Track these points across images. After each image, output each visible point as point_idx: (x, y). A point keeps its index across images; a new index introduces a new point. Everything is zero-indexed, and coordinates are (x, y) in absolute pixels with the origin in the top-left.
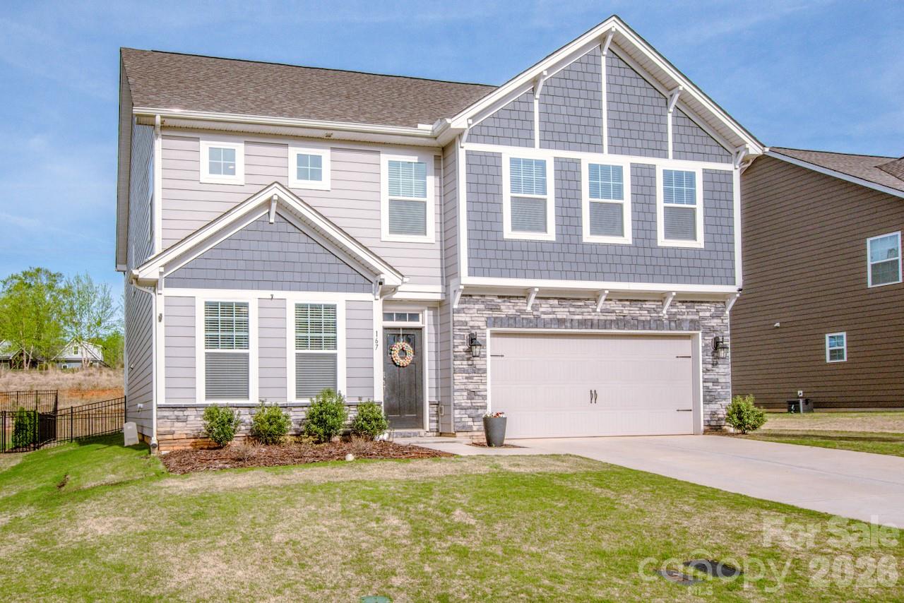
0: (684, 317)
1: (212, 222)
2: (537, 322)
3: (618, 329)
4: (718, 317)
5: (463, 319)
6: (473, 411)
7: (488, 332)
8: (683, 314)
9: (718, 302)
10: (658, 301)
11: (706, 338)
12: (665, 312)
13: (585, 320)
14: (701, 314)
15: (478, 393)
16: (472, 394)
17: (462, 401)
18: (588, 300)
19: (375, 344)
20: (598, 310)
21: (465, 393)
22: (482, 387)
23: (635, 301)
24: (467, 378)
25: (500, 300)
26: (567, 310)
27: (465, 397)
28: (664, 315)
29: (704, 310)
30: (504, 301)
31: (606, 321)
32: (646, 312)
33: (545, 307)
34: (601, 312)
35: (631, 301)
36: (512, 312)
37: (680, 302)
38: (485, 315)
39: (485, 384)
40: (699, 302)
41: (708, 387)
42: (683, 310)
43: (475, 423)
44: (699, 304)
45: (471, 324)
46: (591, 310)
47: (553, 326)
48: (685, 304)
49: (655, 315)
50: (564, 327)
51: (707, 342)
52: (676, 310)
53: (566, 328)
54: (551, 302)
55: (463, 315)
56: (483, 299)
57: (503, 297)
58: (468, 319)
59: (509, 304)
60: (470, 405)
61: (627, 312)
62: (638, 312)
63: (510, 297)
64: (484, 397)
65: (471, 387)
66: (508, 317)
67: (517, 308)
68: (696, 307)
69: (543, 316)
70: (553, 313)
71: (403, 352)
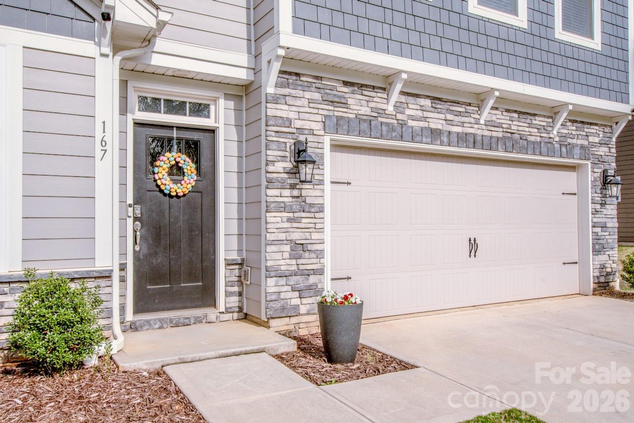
0: (574, 141)
2: (400, 130)
3: (506, 151)
5: (284, 115)
6: (299, 279)
7: (327, 140)
8: (574, 137)
9: (605, 126)
10: (548, 117)
12: (555, 132)
13: (466, 134)
14: (591, 139)
15: (310, 247)
16: (299, 249)
17: (282, 262)
18: (470, 105)
20: (482, 122)
21: (287, 248)
22: (315, 236)
23: (524, 113)
24: (289, 220)
25: (346, 89)
26: (442, 116)
27: (286, 255)
28: (555, 136)
29: (594, 135)
30: (353, 92)
31: (491, 137)
32: (536, 130)
33: (413, 109)
34: (486, 125)
35: (520, 113)
36: (365, 110)
37: (571, 121)
38: (321, 112)
39: (321, 230)
40: (588, 123)
42: (574, 133)
43: (304, 301)
44: (588, 126)
45: (298, 124)
46: (473, 121)
47: (424, 140)
48: (575, 124)
49: (546, 135)
50: (439, 143)
51: (596, 176)
52: (566, 131)
54: (422, 102)
55: (285, 107)
56: (318, 83)
57: (352, 84)
58: (292, 115)
59: (360, 97)
60: (294, 268)
61: (515, 128)
62: (527, 129)
63: (362, 86)
64: (320, 254)
65: (296, 236)
66: (359, 119)
67: (372, 105)
68: (586, 130)
69: (411, 123)
70: (425, 119)
71: (176, 170)
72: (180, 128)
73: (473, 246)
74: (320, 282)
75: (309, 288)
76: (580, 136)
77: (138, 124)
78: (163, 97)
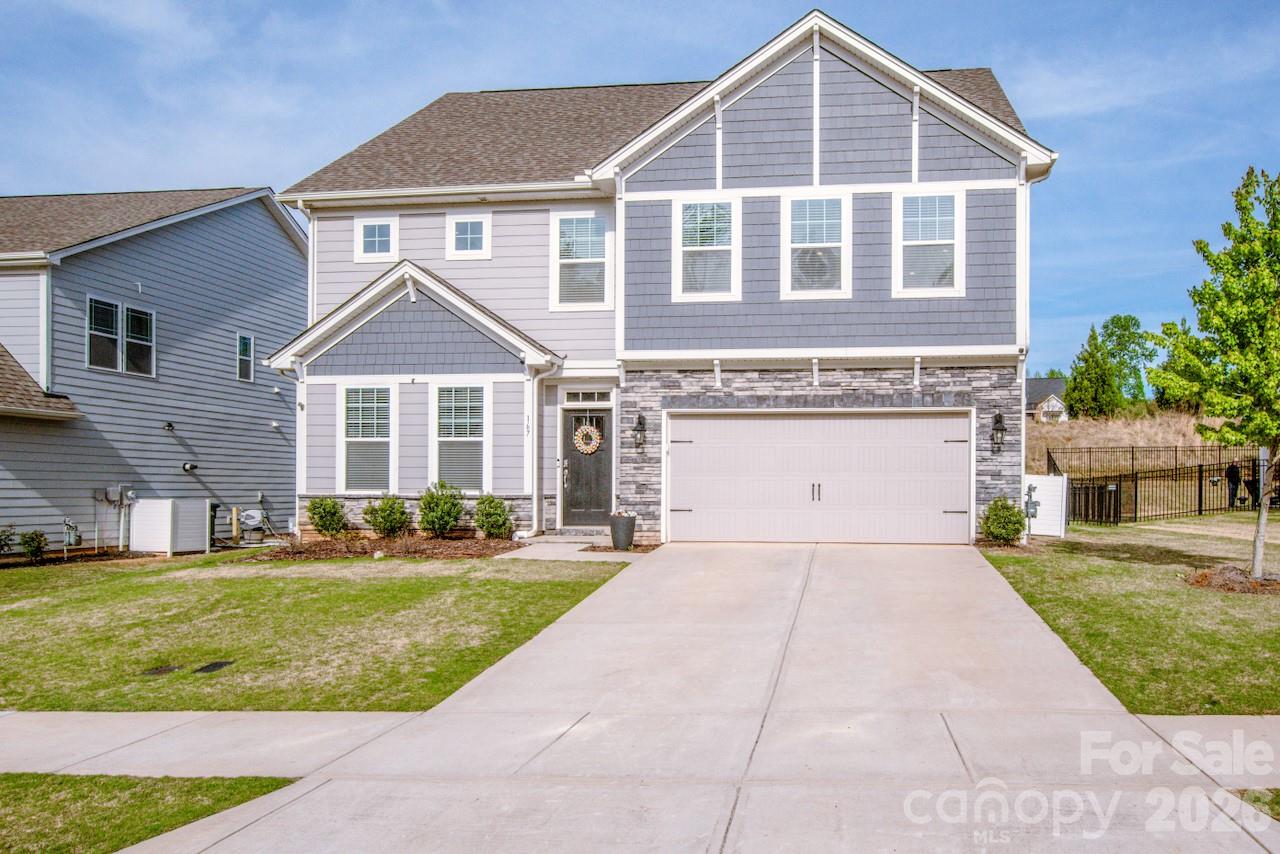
0: (948, 389)
1: (343, 305)
2: (729, 399)
3: (845, 406)
4: (1002, 387)
5: (632, 400)
6: (642, 507)
7: (664, 413)
8: (948, 384)
9: (1004, 367)
10: (906, 369)
11: (982, 416)
12: (916, 382)
13: (796, 396)
14: (974, 384)
15: (650, 487)
16: (641, 488)
17: (627, 495)
18: (802, 370)
19: (525, 430)
20: (816, 383)
21: (634, 487)
22: (654, 479)
23: (871, 369)
24: (635, 468)
25: (679, 376)
26: (770, 384)
27: (634, 491)
28: (915, 387)
29: (981, 379)
30: (686, 377)
31: (825, 396)
32: (888, 384)
33: (739, 382)
34: (820, 385)
35: (865, 370)
36: (695, 389)
37: (942, 369)
38: (660, 394)
39: (659, 475)
40: (972, 368)
41: (983, 482)
42: (946, 380)
43: (646, 522)
44: (972, 371)
45: (642, 404)
46: (804, 384)
47: (749, 405)
48: (949, 371)
49: (902, 387)
50: (765, 406)
51: (984, 421)
52: (935, 380)
53: (768, 406)
54: (749, 375)
55: (633, 394)
56: (657, 375)
57: (685, 371)
58: (637, 399)
59: (691, 379)
60: (638, 500)
61: (858, 384)
62: (874, 384)
63: (693, 371)
64: (658, 492)
65: (640, 479)
66: (691, 396)
67: (703, 384)
68: (967, 375)
69: (736, 393)
70: (752, 389)
71: (587, 438)
72: (591, 410)
73: (816, 491)
74: (658, 510)
75: (649, 514)
76: (958, 383)
77: (566, 411)
78: (580, 392)
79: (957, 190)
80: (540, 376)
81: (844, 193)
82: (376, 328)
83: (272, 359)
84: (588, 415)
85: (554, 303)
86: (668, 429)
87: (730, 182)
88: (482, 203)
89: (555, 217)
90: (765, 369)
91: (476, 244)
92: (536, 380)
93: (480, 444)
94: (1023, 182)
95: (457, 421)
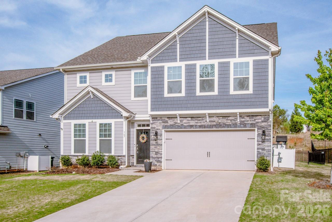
0: (248, 122)
1: (72, 99)
2: (182, 126)
3: (217, 128)
4: (265, 122)
5: (154, 126)
6: (157, 159)
7: (163, 130)
8: (248, 121)
9: (266, 115)
11: (259, 131)
12: (238, 120)
13: (202, 125)
14: (256, 121)
15: (159, 153)
16: (157, 153)
17: (153, 155)
18: (204, 117)
20: (208, 121)
21: (154, 153)
22: (160, 150)
23: (225, 117)
24: (155, 147)
25: (167, 119)
26: (194, 121)
27: (154, 154)
28: (238, 122)
29: (259, 119)
30: (169, 119)
31: (211, 125)
32: (230, 121)
33: (185, 121)
35: (223, 117)
36: (172, 123)
37: (246, 116)
38: (162, 125)
39: (162, 149)
40: (255, 116)
41: (259, 151)
42: (248, 120)
43: (158, 163)
44: (256, 117)
45: (157, 128)
46: (204, 121)
47: (188, 128)
48: (248, 117)
49: (234, 122)
50: (193, 128)
51: (259, 132)
52: (244, 120)
53: (194, 128)
54: (188, 119)
55: (154, 125)
56: (161, 119)
57: (169, 118)
58: (155, 126)
59: (171, 120)
60: (156, 157)
61: (221, 121)
62: (226, 121)
63: (172, 118)
64: (161, 154)
65: (156, 150)
66: (171, 125)
67: (174, 121)
68: (254, 118)
69: (184, 124)
70: (189, 123)
71: (143, 138)
72: (144, 130)
73: (208, 154)
74: (161, 160)
75: (159, 161)
76: (251, 121)
77: (137, 130)
78: (141, 124)
79: (250, 60)
80: (128, 120)
81: (215, 62)
82: (82, 106)
83: (53, 115)
84: (143, 131)
85: (133, 98)
86: (164, 135)
87: (181, 59)
88: (112, 68)
89: (133, 72)
90: (193, 117)
91: (111, 80)
92: (127, 121)
93: (111, 140)
94: (271, 57)
95: (105, 133)
